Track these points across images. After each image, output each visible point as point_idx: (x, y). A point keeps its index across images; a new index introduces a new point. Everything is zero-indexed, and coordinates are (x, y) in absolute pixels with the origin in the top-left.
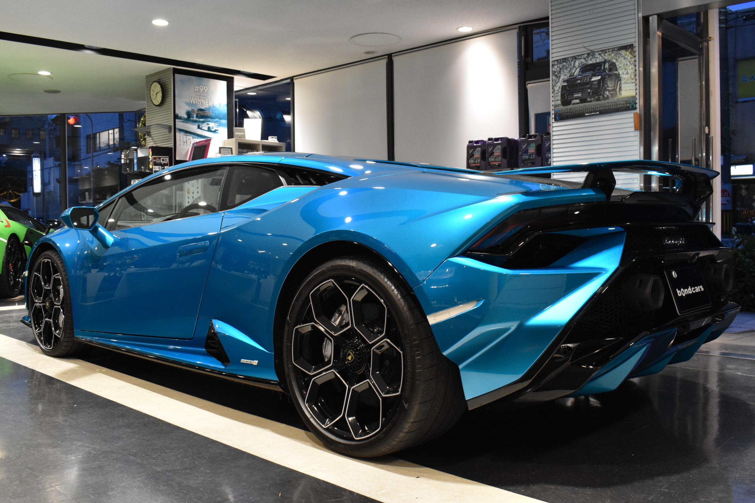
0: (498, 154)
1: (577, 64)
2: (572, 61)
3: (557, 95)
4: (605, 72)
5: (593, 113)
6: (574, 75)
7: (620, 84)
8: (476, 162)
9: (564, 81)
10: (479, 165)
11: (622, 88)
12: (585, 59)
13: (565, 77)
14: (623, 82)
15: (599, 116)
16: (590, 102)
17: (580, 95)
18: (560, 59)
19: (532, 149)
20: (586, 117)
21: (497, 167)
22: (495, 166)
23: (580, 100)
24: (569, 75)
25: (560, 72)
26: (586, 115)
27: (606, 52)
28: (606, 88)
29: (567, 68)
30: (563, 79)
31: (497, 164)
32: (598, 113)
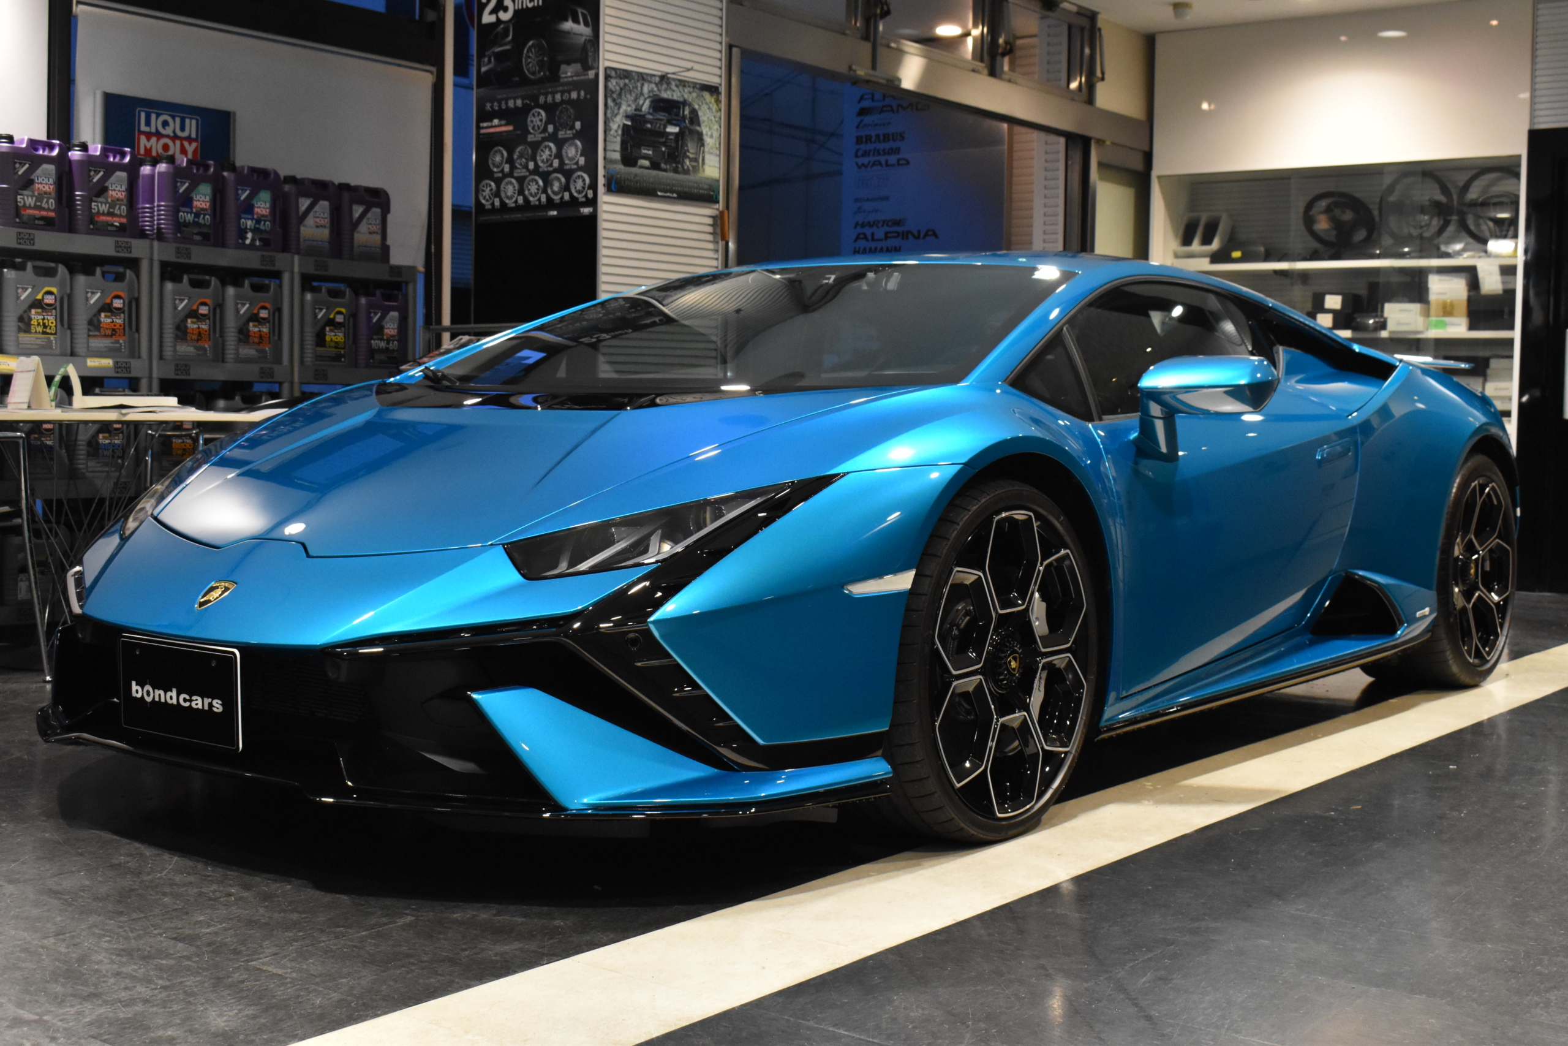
0: (119, 195)
1: (646, 90)
2: (638, 81)
3: (615, 140)
4: (685, 122)
5: (668, 194)
6: (641, 110)
7: (703, 152)
8: (44, 205)
9: (627, 117)
10: (52, 214)
11: (707, 161)
12: (657, 85)
13: (629, 109)
14: (706, 149)
15: (676, 201)
16: (665, 170)
17: (650, 152)
18: (620, 69)
19: (203, 198)
20: (656, 198)
21: (116, 231)
22: (109, 228)
23: (651, 163)
24: (634, 107)
25: (620, 95)
26: (659, 193)
27: (684, 86)
28: (685, 153)
29: (631, 91)
30: (626, 111)
31: (117, 224)
32: (675, 195)
